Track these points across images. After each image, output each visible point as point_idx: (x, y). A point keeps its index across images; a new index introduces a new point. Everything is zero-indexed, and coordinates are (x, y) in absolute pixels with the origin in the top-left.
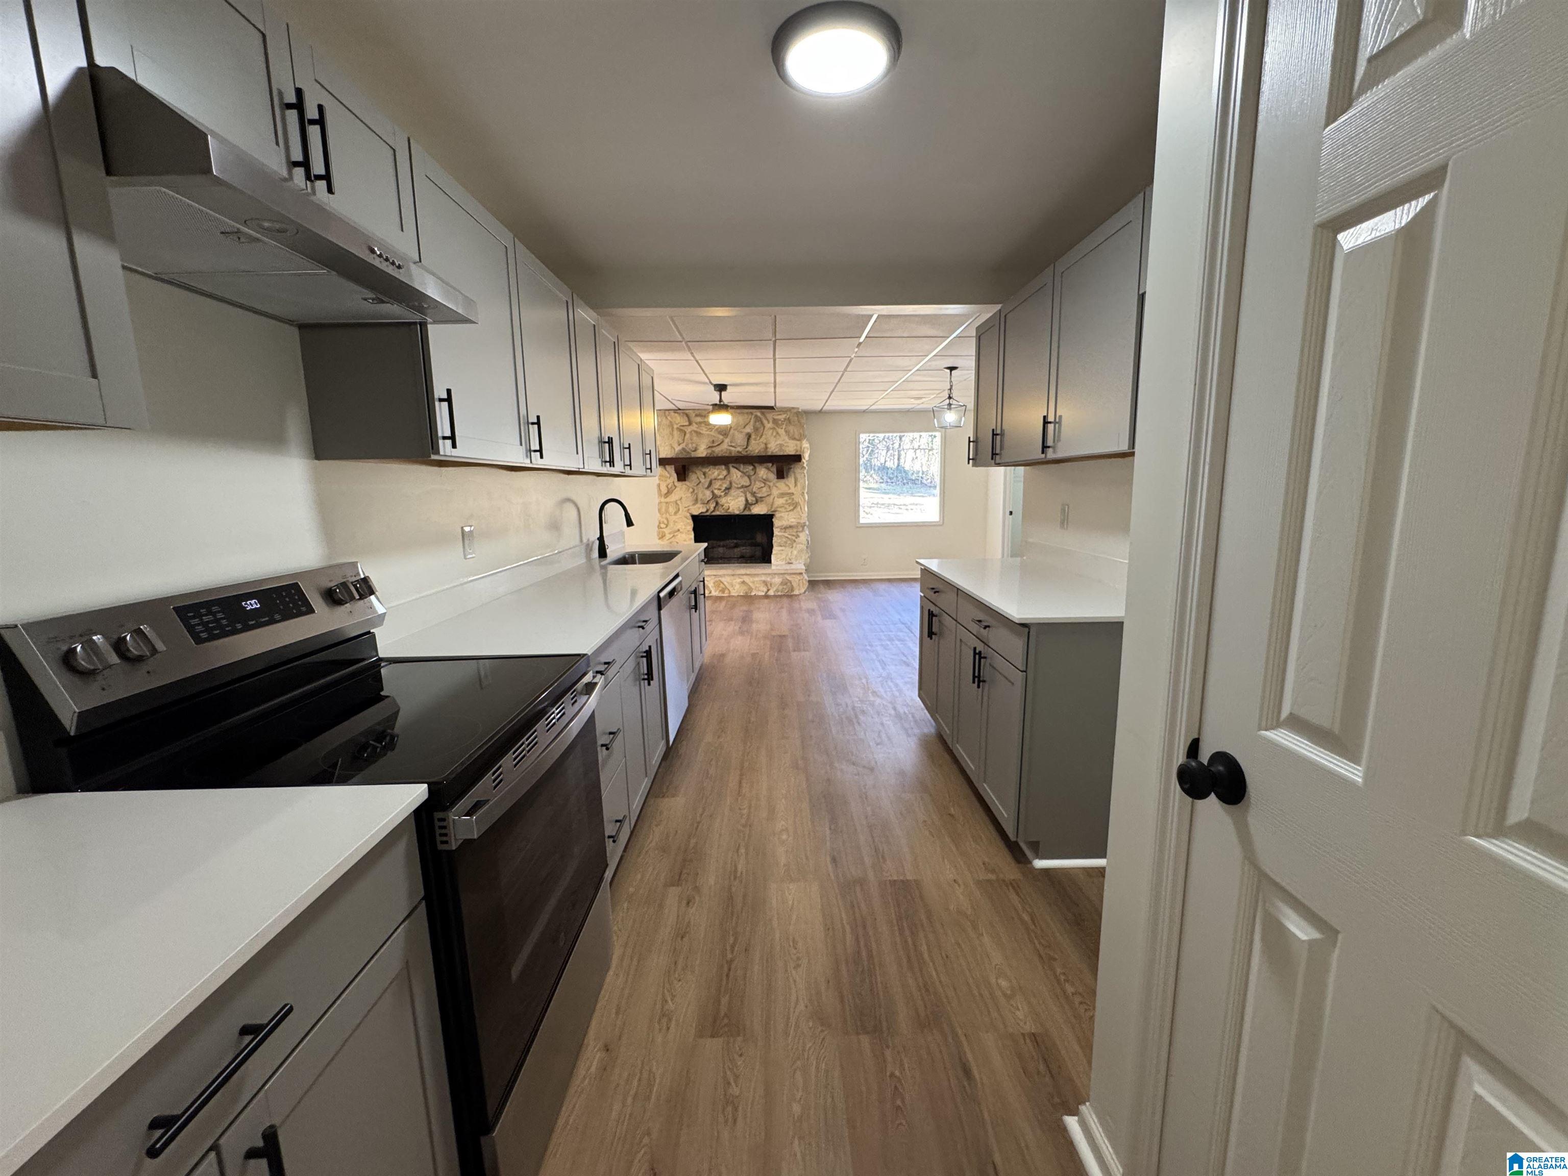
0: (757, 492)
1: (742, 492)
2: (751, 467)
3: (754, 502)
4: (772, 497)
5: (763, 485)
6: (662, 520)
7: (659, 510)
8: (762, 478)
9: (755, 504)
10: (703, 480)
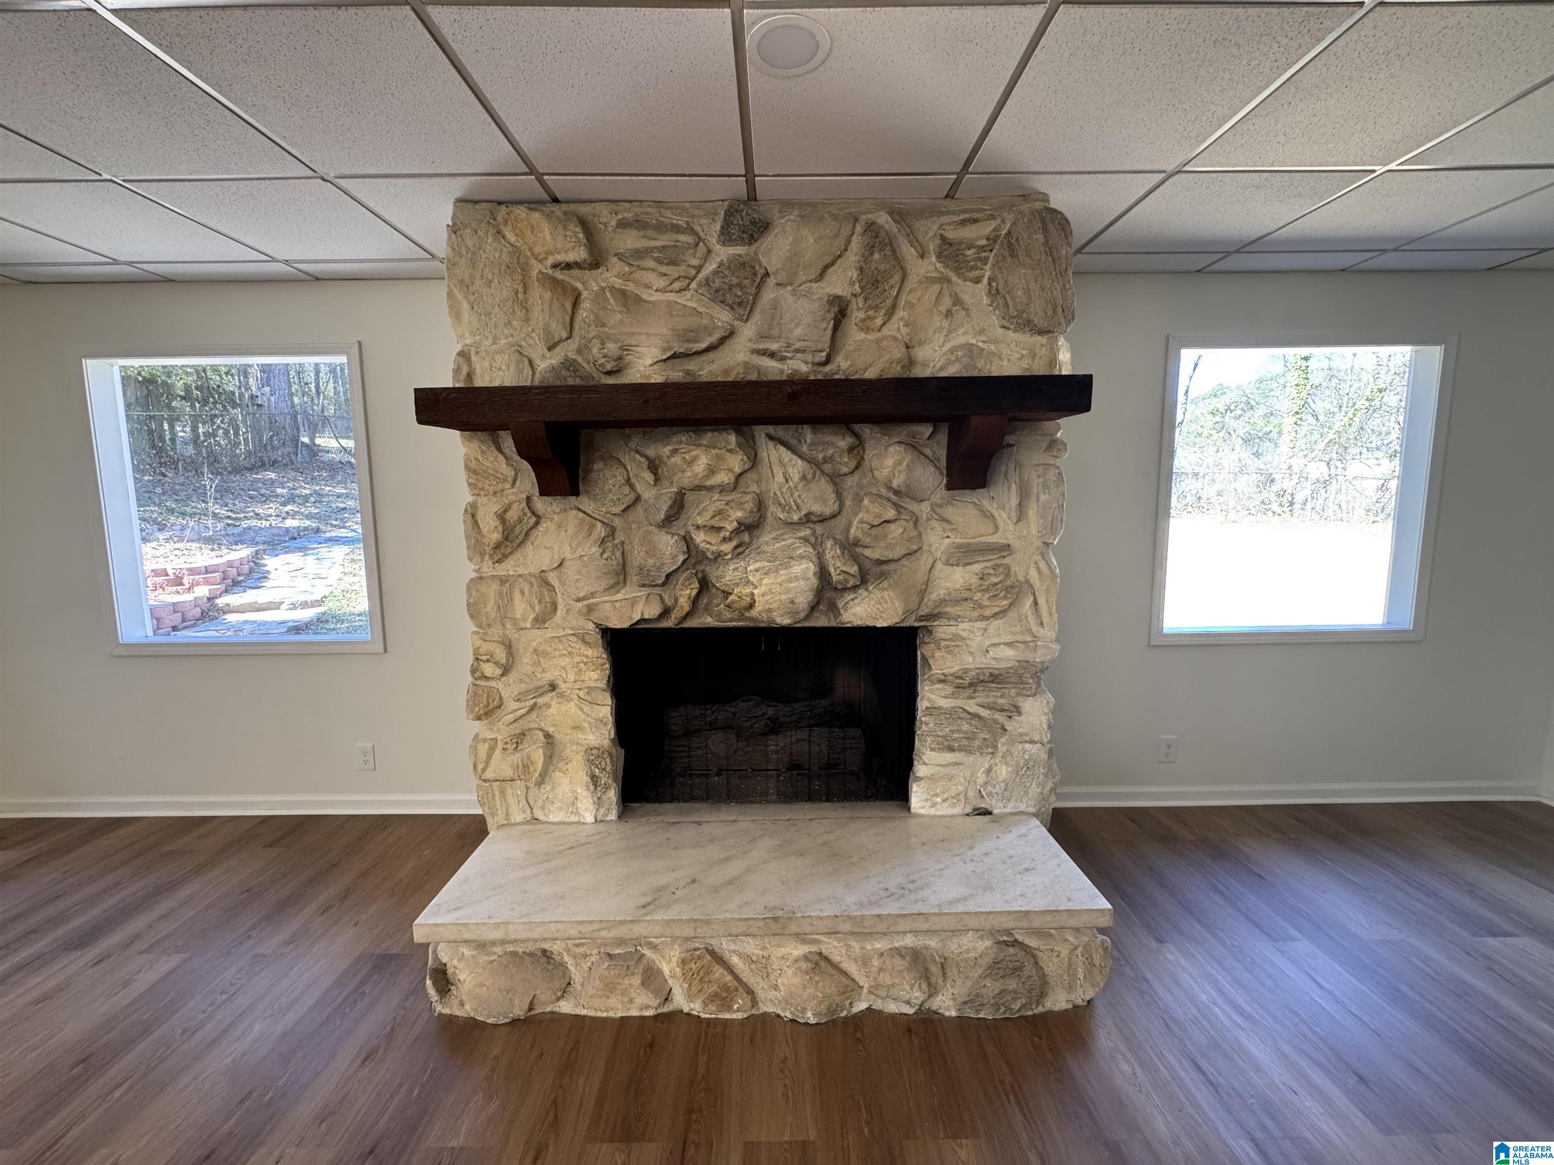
0: (867, 540)
1: (805, 540)
2: (844, 442)
3: (852, 582)
4: (924, 562)
5: (891, 514)
6: (485, 647)
7: (474, 611)
8: (889, 488)
9: (855, 588)
10: (648, 494)
